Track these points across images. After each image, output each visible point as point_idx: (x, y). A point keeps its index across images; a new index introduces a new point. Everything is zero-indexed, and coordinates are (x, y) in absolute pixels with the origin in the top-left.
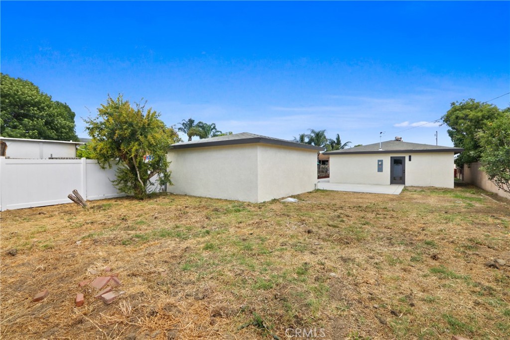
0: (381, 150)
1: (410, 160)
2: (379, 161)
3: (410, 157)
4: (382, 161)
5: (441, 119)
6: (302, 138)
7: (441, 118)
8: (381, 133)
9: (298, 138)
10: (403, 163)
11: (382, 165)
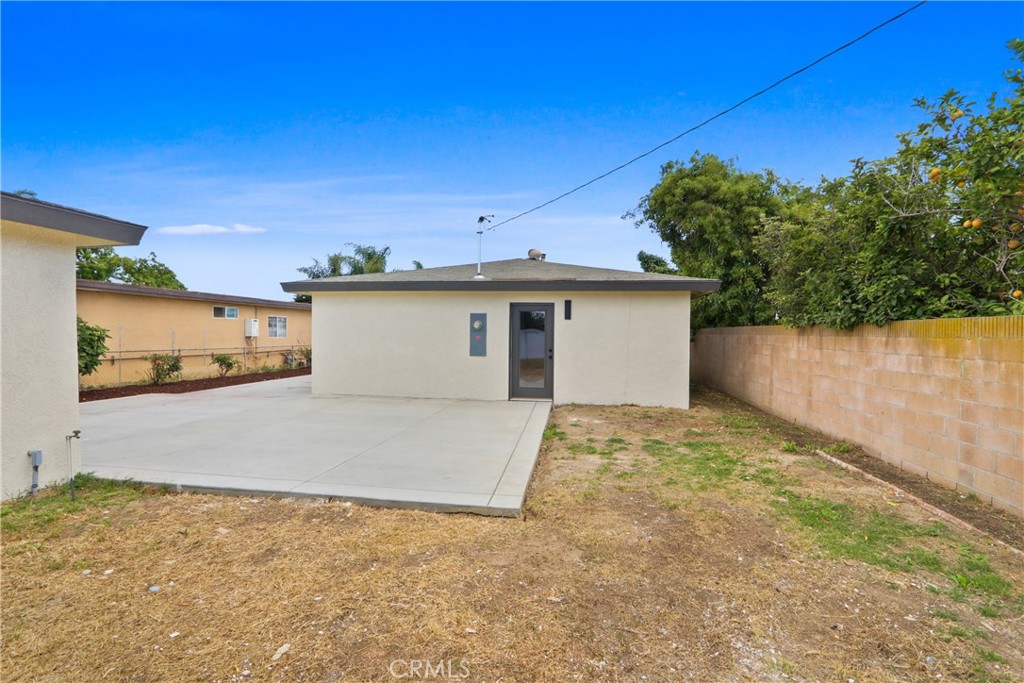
0: (480, 278)
1: (568, 316)
2: (474, 317)
3: (568, 304)
4: (482, 318)
5: (640, 206)
6: (335, 263)
7: (637, 205)
8: (482, 219)
9: (325, 264)
10: (547, 327)
11: (483, 329)
